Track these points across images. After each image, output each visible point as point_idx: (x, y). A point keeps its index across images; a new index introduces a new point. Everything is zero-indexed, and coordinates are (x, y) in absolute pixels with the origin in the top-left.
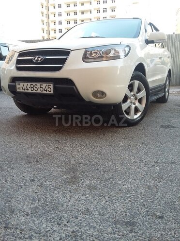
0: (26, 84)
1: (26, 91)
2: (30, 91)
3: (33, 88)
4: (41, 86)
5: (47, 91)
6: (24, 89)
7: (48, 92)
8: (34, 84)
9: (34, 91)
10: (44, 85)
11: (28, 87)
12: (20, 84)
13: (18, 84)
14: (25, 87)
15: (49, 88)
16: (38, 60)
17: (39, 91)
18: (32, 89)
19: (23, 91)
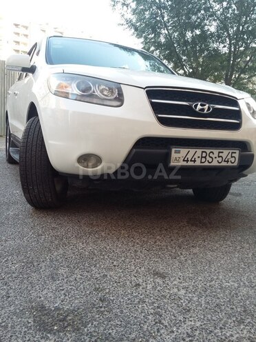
0: (192, 151)
1: (190, 163)
2: (198, 163)
3: (205, 157)
4: (221, 154)
5: (228, 161)
6: (187, 161)
7: (230, 164)
8: (208, 151)
9: (207, 164)
10: (225, 153)
11: (196, 156)
12: (179, 152)
13: (176, 152)
14: (190, 156)
15: (232, 157)
16: (203, 110)
17: (215, 163)
18: (203, 160)
19: (185, 163)
